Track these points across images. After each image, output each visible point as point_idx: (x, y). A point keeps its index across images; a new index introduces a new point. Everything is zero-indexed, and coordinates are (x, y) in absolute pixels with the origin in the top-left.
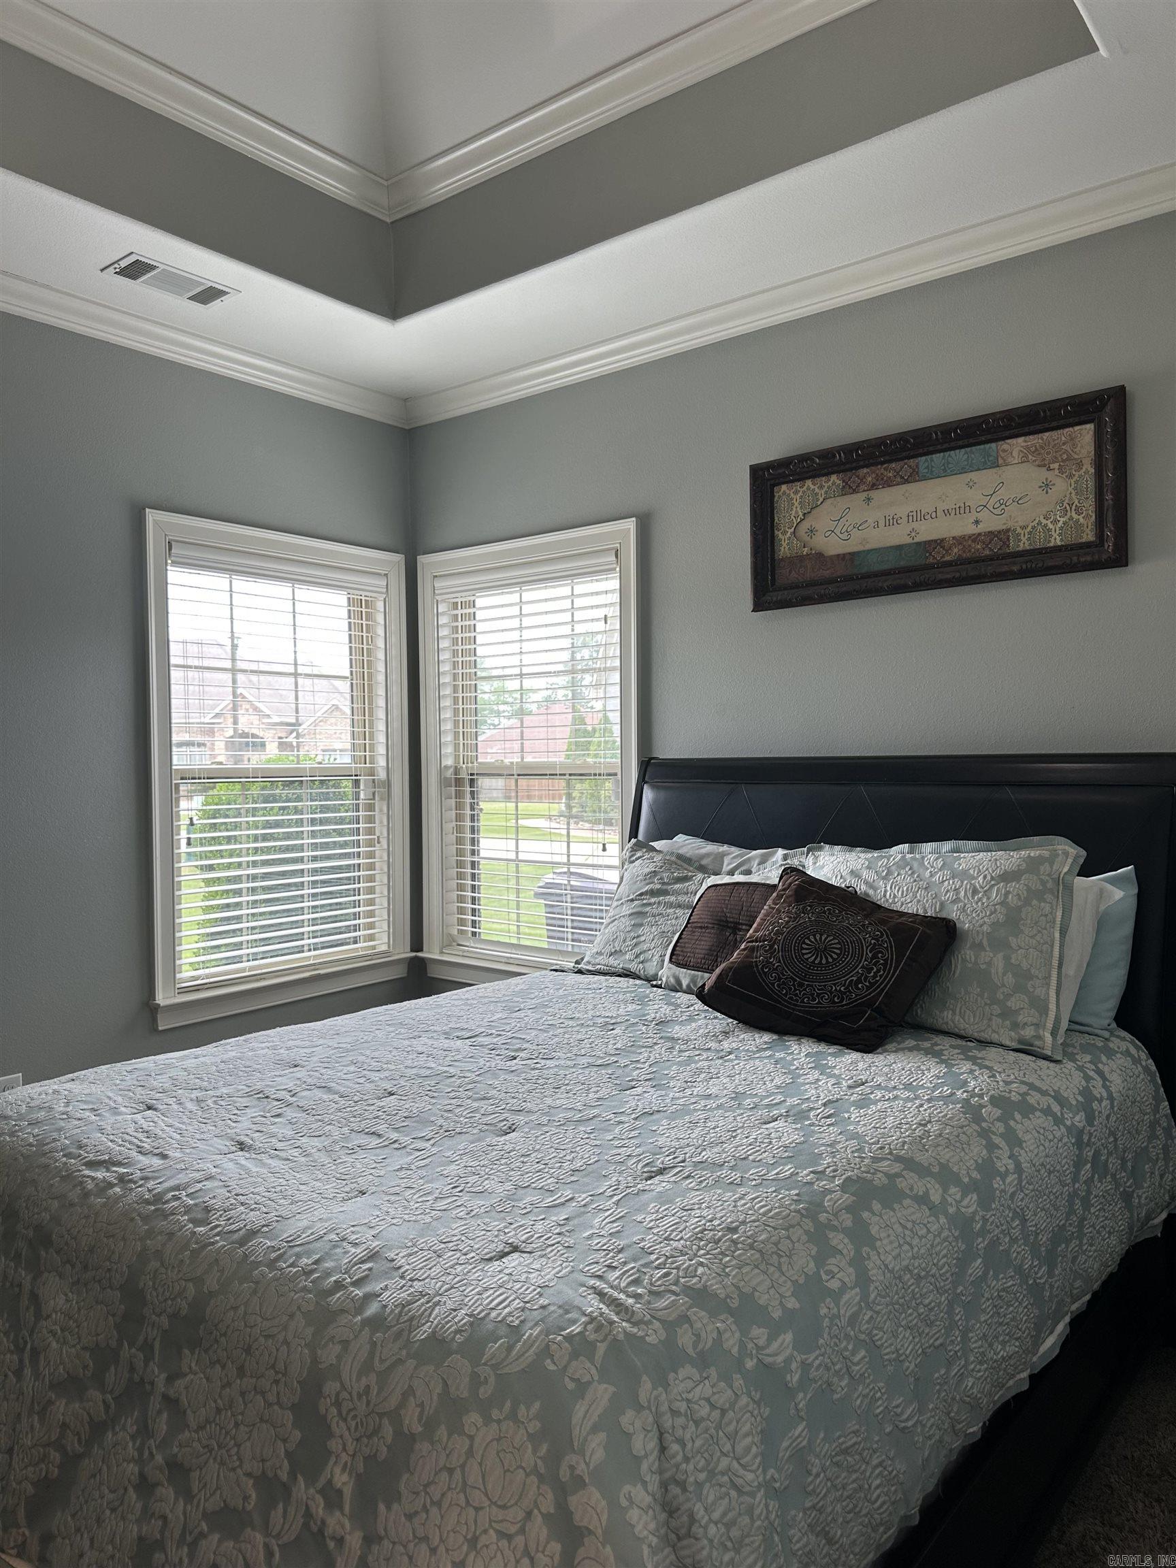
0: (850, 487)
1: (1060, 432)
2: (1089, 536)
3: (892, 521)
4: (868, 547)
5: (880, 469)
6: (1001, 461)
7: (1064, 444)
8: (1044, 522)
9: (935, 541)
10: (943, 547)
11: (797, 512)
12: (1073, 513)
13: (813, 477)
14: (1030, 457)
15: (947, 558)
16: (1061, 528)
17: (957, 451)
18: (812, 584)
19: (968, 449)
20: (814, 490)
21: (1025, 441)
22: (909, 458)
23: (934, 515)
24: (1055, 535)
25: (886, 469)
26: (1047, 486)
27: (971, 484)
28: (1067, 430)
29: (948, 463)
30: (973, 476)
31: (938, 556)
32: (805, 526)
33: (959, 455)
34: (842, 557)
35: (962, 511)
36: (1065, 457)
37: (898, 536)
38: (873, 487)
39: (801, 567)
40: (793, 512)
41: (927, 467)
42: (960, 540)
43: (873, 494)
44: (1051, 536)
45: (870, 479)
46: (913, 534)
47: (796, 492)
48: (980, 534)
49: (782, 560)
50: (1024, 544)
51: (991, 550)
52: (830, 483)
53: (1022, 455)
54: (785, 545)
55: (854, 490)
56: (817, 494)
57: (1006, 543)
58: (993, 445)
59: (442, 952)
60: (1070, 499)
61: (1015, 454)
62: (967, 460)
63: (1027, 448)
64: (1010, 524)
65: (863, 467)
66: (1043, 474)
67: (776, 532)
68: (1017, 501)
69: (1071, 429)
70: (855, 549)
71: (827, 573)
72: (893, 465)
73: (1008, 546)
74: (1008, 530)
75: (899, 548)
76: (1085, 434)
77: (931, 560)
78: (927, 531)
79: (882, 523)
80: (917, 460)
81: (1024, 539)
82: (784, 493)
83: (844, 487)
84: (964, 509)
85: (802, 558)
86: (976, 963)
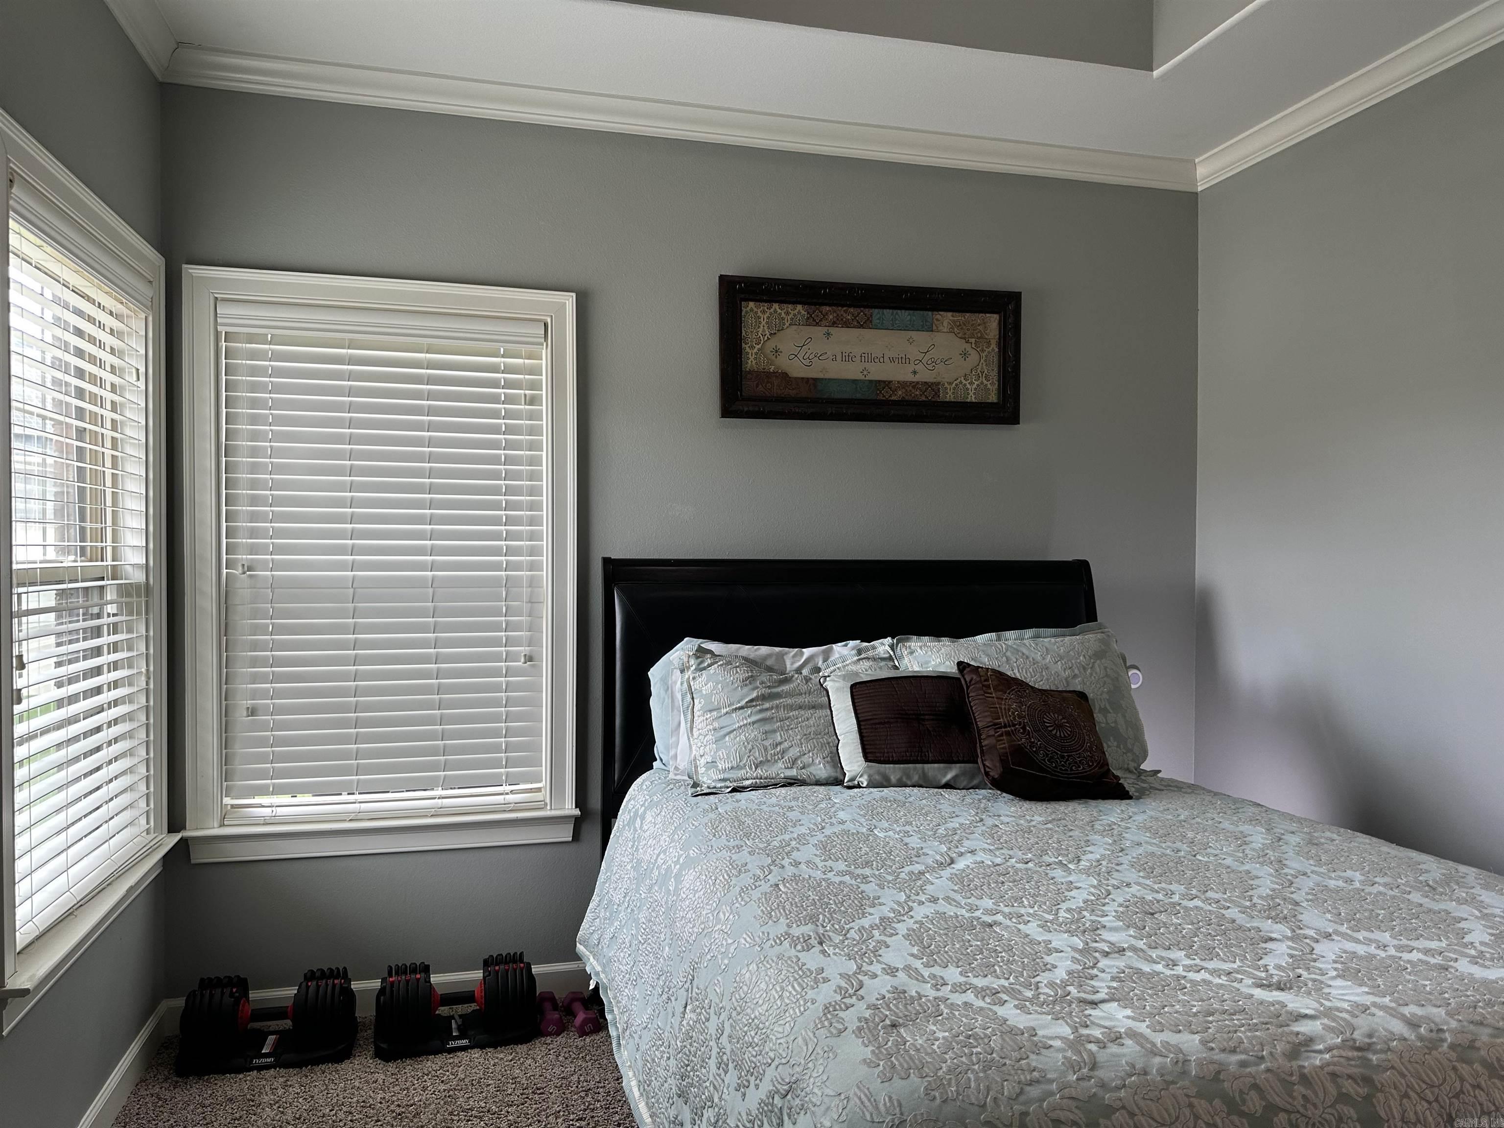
0: (814, 320)
1: (977, 315)
2: (993, 398)
3: (848, 358)
4: (827, 376)
5: (841, 311)
6: (934, 328)
7: (979, 325)
8: (964, 382)
9: (884, 382)
10: (890, 388)
11: (764, 331)
12: (984, 379)
13: (781, 302)
14: (956, 329)
15: (893, 398)
16: (975, 389)
17: (903, 311)
18: (780, 400)
19: (911, 312)
20: (780, 314)
21: (953, 316)
22: (865, 307)
23: (882, 360)
24: (971, 394)
25: (845, 312)
26: (965, 355)
27: (911, 340)
28: (981, 315)
29: (896, 320)
30: (914, 334)
31: (886, 394)
32: (771, 345)
33: (904, 315)
34: (807, 380)
35: (904, 362)
36: (979, 335)
37: (852, 371)
38: (834, 324)
39: (768, 382)
40: (761, 330)
41: (879, 319)
42: (903, 385)
43: (832, 330)
44: (968, 394)
45: (831, 317)
46: (865, 373)
47: (764, 312)
48: (918, 383)
49: (750, 372)
50: (950, 397)
51: (926, 397)
52: (796, 312)
53: (950, 326)
54: (752, 360)
55: (817, 323)
56: (783, 319)
57: (937, 393)
58: (930, 313)
59: (222, 825)
60: (982, 368)
61: (945, 324)
62: (910, 320)
63: (954, 322)
64: (939, 379)
65: (826, 304)
66: (963, 345)
67: (743, 345)
68: (943, 361)
69: (984, 315)
70: (815, 376)
71: (793, 393)
72: (852, 310)
73: (939, 397)
74: (939, 383)
75: (855, 381)
76: (993, 322)
77: (881, 397)
78: (878, 372)
79: (839, 358)
80: (871, 311)
81: (950, 393)
82: (752, 310)
83: (808, 318)
84: (905, 360)
85: (769, 375)
86: (1107, 723)
